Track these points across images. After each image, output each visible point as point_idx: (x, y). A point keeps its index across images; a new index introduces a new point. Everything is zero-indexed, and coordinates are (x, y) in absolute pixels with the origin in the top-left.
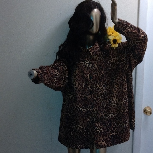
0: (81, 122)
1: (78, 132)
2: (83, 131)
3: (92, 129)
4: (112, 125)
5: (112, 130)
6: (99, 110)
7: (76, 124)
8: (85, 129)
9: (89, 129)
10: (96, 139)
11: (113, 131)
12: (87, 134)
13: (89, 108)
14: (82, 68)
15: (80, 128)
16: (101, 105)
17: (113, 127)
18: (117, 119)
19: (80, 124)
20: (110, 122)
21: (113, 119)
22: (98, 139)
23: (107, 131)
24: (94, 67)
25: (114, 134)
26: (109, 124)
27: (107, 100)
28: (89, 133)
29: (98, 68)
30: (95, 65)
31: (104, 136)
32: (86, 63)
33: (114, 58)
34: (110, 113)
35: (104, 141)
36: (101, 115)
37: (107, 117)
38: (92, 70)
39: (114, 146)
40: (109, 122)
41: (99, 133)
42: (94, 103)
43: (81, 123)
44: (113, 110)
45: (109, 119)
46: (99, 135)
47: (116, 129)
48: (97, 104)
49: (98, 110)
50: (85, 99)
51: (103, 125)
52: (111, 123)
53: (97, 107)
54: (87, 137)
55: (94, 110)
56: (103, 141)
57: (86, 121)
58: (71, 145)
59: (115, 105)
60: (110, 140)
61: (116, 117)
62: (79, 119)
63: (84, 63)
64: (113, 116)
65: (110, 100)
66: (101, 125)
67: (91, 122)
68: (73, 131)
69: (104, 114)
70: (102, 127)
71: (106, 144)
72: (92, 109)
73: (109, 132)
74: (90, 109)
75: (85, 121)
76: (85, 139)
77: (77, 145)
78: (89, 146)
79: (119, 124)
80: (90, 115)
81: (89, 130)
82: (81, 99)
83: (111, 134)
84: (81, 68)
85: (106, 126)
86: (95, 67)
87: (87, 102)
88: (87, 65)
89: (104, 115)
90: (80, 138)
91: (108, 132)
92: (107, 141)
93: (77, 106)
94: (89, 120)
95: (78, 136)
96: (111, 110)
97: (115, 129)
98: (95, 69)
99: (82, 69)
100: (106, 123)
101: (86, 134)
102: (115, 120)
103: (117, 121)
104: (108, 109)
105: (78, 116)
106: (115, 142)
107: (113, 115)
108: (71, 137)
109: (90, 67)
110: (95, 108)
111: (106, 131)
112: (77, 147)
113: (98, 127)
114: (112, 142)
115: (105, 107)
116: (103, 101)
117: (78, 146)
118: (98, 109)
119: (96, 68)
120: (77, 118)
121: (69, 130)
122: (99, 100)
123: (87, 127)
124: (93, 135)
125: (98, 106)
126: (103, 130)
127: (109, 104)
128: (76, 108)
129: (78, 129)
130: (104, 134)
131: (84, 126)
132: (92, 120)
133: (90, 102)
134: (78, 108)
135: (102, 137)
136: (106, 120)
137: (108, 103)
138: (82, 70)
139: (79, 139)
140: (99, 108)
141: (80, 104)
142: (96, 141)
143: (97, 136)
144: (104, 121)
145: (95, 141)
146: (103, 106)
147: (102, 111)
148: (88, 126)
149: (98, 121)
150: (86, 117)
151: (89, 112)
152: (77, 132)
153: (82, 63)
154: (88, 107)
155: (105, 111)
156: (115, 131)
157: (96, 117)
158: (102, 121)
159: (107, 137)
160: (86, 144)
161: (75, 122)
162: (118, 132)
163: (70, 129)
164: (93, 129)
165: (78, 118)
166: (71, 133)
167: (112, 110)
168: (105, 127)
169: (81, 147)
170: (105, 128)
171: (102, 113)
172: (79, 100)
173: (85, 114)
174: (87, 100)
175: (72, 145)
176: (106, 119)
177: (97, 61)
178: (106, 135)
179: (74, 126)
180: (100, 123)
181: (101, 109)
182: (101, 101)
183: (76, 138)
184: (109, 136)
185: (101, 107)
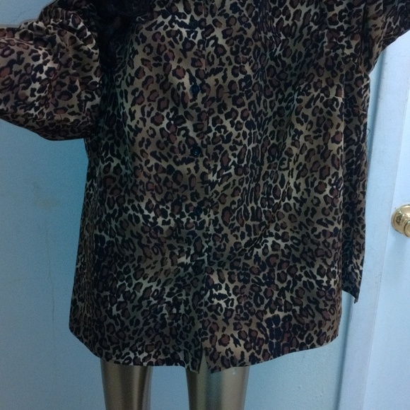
0: (153, 268)
1: (140, 306)
2: (159, 303)
3: (194, 296)
4: (276, 282)
5: (274, 299)
6: (224, 222)
7: (131, 274)
8: (169, 295)
9: (184, 292)
10: (210, 334)
11: (277, 303)
12: (175, 311)
13: (187, 214)
14: (159, 46)
16: (233, 203)
17: (277, 289)
18: (296, 260)
19: (150, 276)
20: (267, 270)
21: (280, 257)
22: (216, 333)
23: (255, 301)
24: (212, 42)
25: (282, 315)
26: (264, 275)
27: (261, 182)
28: (182, 311)
29: (227, 48)
30: (218, 33)
31: (242, 322)
32: (177, 22)
33: (299, 7)
34: (271, 235)
35: (242, 342)
36: (232, 240)
37: (256, 250)
38: (203, 56)
40: (263, 268)
41: (221, 310)
42: (207, 193)
43: (151, 273)
44: (281, 221)
45: (263, 258)
46: (222, 317)
47: (288, 295)
48: (219, 200)
49: (221, 221)
50: (170, 177)
51: (240, 281)
52: (274, 271)
53: (220, 211)
54: (175, 324)
55: (204, 222)
56: (236, 342)
57: (173, 264)
58: (114, 352)
60: (263, 336)
61: (294, 252)
62: (145, 254)
63: (170, 22)
64: (283, 245)
65: (271, 182)
66: (232, 281)
67: (190, 270)
68: (121, 299)
69: (247, 239)
70: (236, 287)
71: (247, 355)
72: (199, 219)
73: (262, 308)
74: (188, 220)
75: (169, 263)
76: (166, 331)
77: (134, 352)
78: (182, 359)
79: (301, 276)
80: (189, 242)
81: (184, 297)
82: (155, 176)
83: (269, 315)
84: (155, 45)
85: (251, 283)
86: (216, 44)
87: (177, 190)
88: (184, 31)
89: (243, 242)
90: (146, 328)
91: (258, 306)
92: (252, 341)
93: (136, 203)
94: (184, 259)
96: (273, 222)
97: (284, 297)
98: (216, 51)
99: (162, 49)
100: (253, 274)
101: (170, 313)
102: (288, 262)
103: (295, 266)
104: (264, 219)
105: (142, 246)
106: (284, 345)
107: (279, 241)
108: (113, 322)
109: (196, 41)
110: (212, 213)
111: (252, 302)
112: (136, 358)
113: (221, 288)
114: (270, 346)
115: (250, 211)
116: (245, 185)
117: (141, 357)
118: (222, 217)
119: (222, 46)
120: (134, 250)
121: (106, 297)
122: (229, 185)
123: (175, 285)
124: (200, 317)
125: (221, 207)
126: (238, 299)
127: (269, 199)
128: (131, 212)
129: (140, 294)
130: (242, 315)
131: (162, 281)
132: (197, 261)
133: (192, 188)
134: (142, 212)
135: (235, 325)
136: (250, 262)
137: (263, 193)
138: (158, 51)
139: (142, 329)
140: (227, 213)
141: (148, 197)
142: (211, 342)
143: (212, 320)
144: (244, 264)
145: (203, 340)
146: (242, 207)
147: (237, 225)
148: (180, 283)
150: (171, 247)
151: (187, 229)
152: (136, 303)
153: (163, 23)
154: (184, 210)
155: (248, 227)
156: (286, 302)
157: (213, 250)
158: (236, 264)
159: (254, 327)
160: (172, 351)
161: (128, 267)
162: (297, 309)
163: (108, 293)
164: (198, 296)
165: (142, 254)
166: (112, 305)
167: (280, 223)
168: (248, 286)
169: (153, 360)
170: (247, 291)
171: (239, 234)
172: (145, 180)
173: (169, 238)
174: (178, 183)
175: (117, 352)
176: (253, 258)
177: (226, 16)
178: (250, 317)
179: (125, 282)
180: (230, 274)
181: (233, 220)
182: (235, 186)
183: (133, 327)
184: (259, 321)
185: (235, 209)
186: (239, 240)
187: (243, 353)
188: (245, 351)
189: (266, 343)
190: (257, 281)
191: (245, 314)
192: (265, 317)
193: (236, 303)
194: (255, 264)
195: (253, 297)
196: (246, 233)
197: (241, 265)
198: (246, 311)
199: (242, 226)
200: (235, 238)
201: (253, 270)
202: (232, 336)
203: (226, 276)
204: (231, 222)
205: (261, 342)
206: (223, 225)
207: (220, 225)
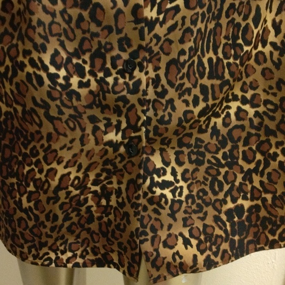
0: (69, 149)
2: (82, 193)
3: (128, 185)
4: (241, 162)
5: (237, 184)
6: (169, 82)
7: (41, 157)
8: (95, 183)
9: (114, 179)
10: (151, 234)
11: (240, 189)
12: (104, 202)
13: (113, 72)
15: (63, 176)
16: (182, 52)
17: (242, 171)
18: (269, 132)
20: (229, 147)
21: (248, 129)
22: (159, 233)
23: (212, 187)
25: (247, 204)
26: (225, 153)
27: (224, 21)
28: (113, 203)
31: (194, 216)
34: (235, 98)
35: (194, 242)
36: (181, 107)
37: (213, 120)
39: (241, 260)
40: (223, 144)
41: (166, 202)
42: (142, 38)
43: (67, 155)
44: (250, 79)
45: (224, 131)
46: (167, 210)
47: (256, 179)
48: (161, 48)
49: (164, 81)
50: (86, 14)
51: (191, 162)
52: (235, 147)
53: (163, 65)
54: (105, 219)
55: (139, 82)
56: (187, 243)
57: (97, 143)
58: (26, 250)
59: (268, 49)
60: (221, 233)
61: (267, 121)
62: (56, 130)
64: (251, 112)
65: (238, 19)
66: (180, 163)
67: (122, 149)
68: (31, 188)
69: (202, 105)
70: (186, 171)
71: (201, 259)
72: (131, 77)
73: (221, 196)
74: (116, 79)
75: (91, 144)
76: (94, 226)
77: (55, 251)
78: (116, 261)
79: (276, 155)
80: (118, 112)
81: (115, 186)
82: (63, 12)
83: (230, 205)
85: (206, 165)
87: (96, 35)
89: (197, 110)
90: (67, 224)
91: (215, 193)
92: (207, 240)
93: (35, 55)
94: (112, 136)
95: (59, 213)
96: (239, 80)
97: (251, 182)
100: (210, 152)
101: (98, 204)
102: (259, 136)
103: (268, 141)
104: (227, 76)
105: (51, 119)
106: (249, 242)
107: (247, 107)
108: (24, 216)
110: (150, 68)
111: (207, 189)
112: (57, 258)
113: (161, 172)
114: (232, 242)
115: (207, 65)
116: (200, 25)
117: (64, 257)
118: (166, 75)
120: (40, 125)
121: (12, 184)
122: (176, 24)
123: (103, 170)
124: (137, 214)
125: (165, 60)
126: (189, 187)
127: (235, 46)
128: (29, 69)
129: (55, 183)
130: (194, 207)
131: (88, 169)
132: (131, 138)
133: (119, 31)
134: (46, 69)
135: (185, 220)
136: (206, 137)
137: (226, 37)
139: (62, 226)
140: (173, 68)
141: (53, 45)
142: (153, 244)
143: (154, 216)
144: (197, 139)
145: (142, 242)
146: (196, 59)
147: (188, 85)
148: (109, 167)
149: (166, 142)
150: (93, 119)
151: (115, 93)
152: (51, 194)
154: (109, 65)
155: (204, 89)
156: (253, 188)
157: (154, 123)
158: (186, 140)
159: (209, 221)
160: (103, 251)
161: (35, 147)
162: (269, 197)
163: (14, 180)
164: (134, 185)
165: (47, 128)
166: (21, 195)
167: (248, 81)
168: (202, 169)
169: (80, 260)
170: (200, 175)
171: (190, 99)
172: (47, 19)
173: (90, 106)
174: (99, 24)
175: (34, 251)
176: (210, 130)
178: (205, 209)
179: (33, 166)
180: (177, 154)
181: (182, 78)
182: (185, 27)
183: (50, 222)
184: (217, 213)
185: (185, 62)
186: (191, 108)
187: (195, 256)
188: (198, 254)
189: (226, 242)
190: (214, 161)
191: (198, 205)
192: (225, 208)
193: (186, 192)
194: (212, 138)
195: (208, 183)
196: (201, 97)
197: (193, 142)
198: (200, 201)
199: (195, 86)
200: (184, 104)
201: (209, 146)
202: (181, 234)
203: (173, 157)
204: (179, 82)
205: (219, 240)
206: (167, 87)
207: (163, 86)
